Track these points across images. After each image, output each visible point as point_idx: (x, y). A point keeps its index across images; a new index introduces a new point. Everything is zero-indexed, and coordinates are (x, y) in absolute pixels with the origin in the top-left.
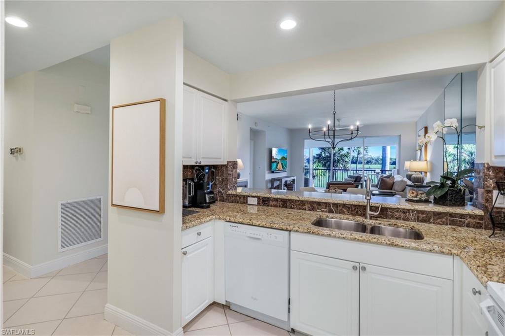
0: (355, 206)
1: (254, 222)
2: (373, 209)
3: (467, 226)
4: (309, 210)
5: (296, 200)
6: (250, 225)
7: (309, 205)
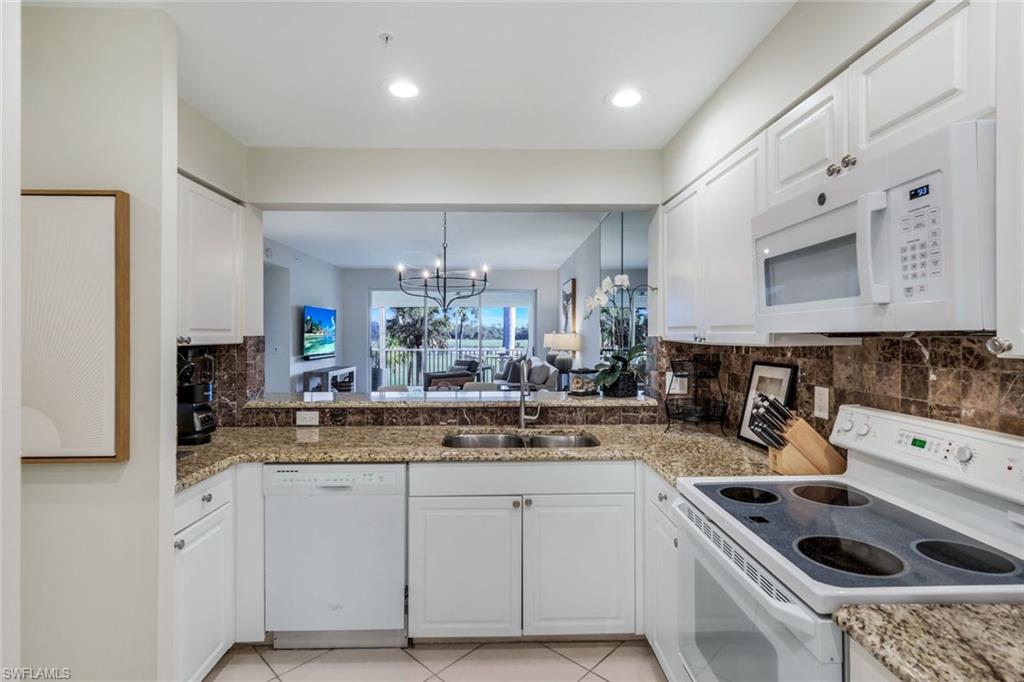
0: (502, 408)
1: (335, 456)
2: (530, 410)
3: (642, 423)
4: (426, 424)
5: (400, 409)
6: (326, 463)
7: (426, 416)
